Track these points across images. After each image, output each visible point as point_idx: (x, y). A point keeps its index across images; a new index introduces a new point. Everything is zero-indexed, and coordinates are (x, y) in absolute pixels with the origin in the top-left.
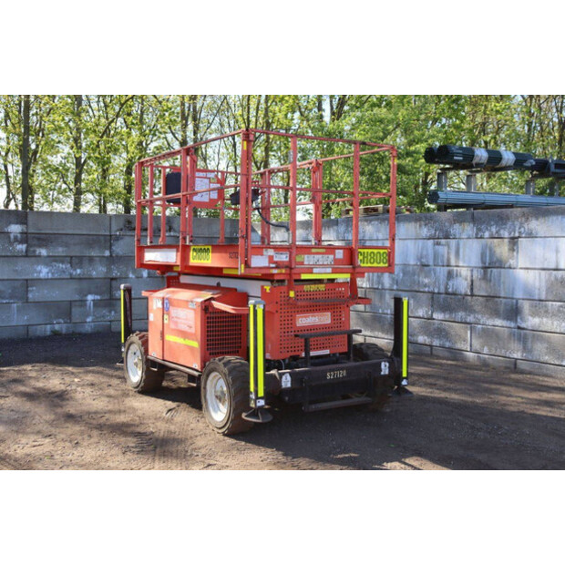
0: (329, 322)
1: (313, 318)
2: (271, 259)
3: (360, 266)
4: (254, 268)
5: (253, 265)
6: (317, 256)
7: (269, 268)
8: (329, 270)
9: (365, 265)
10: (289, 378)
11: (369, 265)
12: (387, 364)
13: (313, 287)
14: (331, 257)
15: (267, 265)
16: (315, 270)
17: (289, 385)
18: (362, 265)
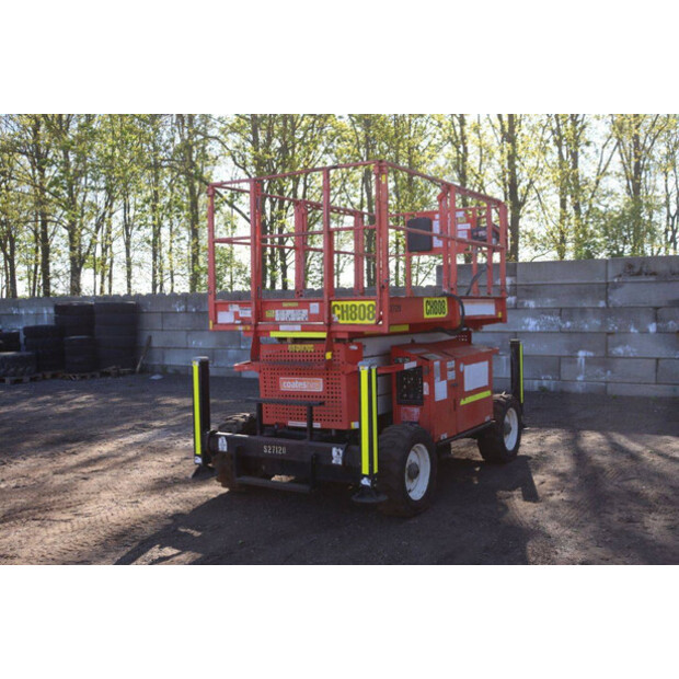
0: (321, 390)
1: (301, 384)
2: (236, 314)
3: (337, 323)
4: (221, 324)
5: (220, 321)
6: (289, 312)
7: (234, 324)
8: (298, 327)
9: (345, 322)
10: (225, 442)
11: (350, 322)
12: (341, 452)
13: (299, 347)
14: (305, 312)
15: (232, 321)
16: (281, 327)
17: (225, 449)
18: (341, 322)
